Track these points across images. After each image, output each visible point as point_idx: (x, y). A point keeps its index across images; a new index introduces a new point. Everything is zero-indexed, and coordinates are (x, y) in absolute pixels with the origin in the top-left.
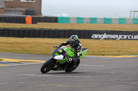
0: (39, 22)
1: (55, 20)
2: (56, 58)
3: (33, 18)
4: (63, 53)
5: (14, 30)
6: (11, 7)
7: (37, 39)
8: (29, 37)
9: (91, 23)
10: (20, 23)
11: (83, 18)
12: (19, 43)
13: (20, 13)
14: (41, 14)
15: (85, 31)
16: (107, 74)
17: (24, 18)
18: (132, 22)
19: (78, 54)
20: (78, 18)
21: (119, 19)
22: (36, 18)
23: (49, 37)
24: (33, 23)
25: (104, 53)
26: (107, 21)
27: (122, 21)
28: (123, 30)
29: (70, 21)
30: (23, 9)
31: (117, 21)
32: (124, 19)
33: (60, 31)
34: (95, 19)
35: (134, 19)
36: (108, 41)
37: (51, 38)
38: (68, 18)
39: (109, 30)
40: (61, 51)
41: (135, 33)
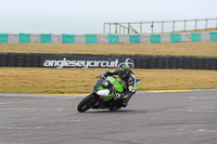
2: (100, 93)
9: (42, 42)
11: (29, 35)
15: (33, 55)
18: (106, 40)
19: (130, 88)
21: (87, 36)
25: (62, 90)
26: (67, 38)
27: (90, 38)
28: (92, 53)
29: (9, 41)
31: (83, 40)
32: (95, 36)
34: (49, 36)
35: (110, 36)
36: (70, 71)
38: (6, 36)
39: (71, 53)
40: (107, 84)
41: (111, 58)
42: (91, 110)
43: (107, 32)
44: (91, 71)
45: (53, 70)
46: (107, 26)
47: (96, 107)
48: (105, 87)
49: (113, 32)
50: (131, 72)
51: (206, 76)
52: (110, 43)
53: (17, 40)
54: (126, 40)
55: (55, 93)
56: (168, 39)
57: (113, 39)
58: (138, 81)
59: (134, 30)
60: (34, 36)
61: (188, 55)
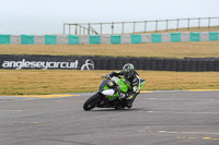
2: (104, 92)
16: (27, 125)
18: (66, 41)
19: (134, 88)
21: (47, 37)
25: (21, 91)
26: (26, 39)
27: (50, 39)
31: (43, 40)
32: (54, 37)
35: (70, 37)
39: (30, 53)
40: (112, 84)
41: (71, 59)
42: (96, 108)
43: (67, 33)
44: (51, 72)
45: (12, 71)
48: (110, 87)
49: (73, 33)
50: (135, 73)
51: (167, 78)
52: (70, 43)
54: (86, 41)
56: (129, 40)
57: (73, 40)
58: (142, 81)
59: (94, 31)
61: (149, 56)
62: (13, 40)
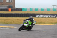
0: (14, 10)
1: (21, 10)
3: (12, 9)
4: (27, 23)
5: (4, 14)
6: (3, 5)
7: (13, 18)
8: (10, 17)
9: (36, 11)
10: (6, 11)
11: (32, 9)
12: (6, 20)
13: (6, 7)
14: (15, 7)
15: (33, 14)
17: (8, 9)
20: (30, 9)
21: (47, 9)
22: (13, 9)
23: (18, 17)
24: (11, 11)
26: (42, 10)
28: (49, 13)
29: (27, 10)
30: (8, 5)
32: (49, 9)
33: (23, 14)
34: (37, 9)
35: (53, 9)
37: (19, 17)
38: (26, 9)
39: (43, 13)
41: (54, 15)
43: (53, 8)
45: (38, 18)
46: (53, 6)
47: (24, 30)
49: (54, 8)
50: (33, 19)
52: (54, 11)
53: (29, 10)
55: (39, 24)
60: (33, 9)
62: (39, 10)
